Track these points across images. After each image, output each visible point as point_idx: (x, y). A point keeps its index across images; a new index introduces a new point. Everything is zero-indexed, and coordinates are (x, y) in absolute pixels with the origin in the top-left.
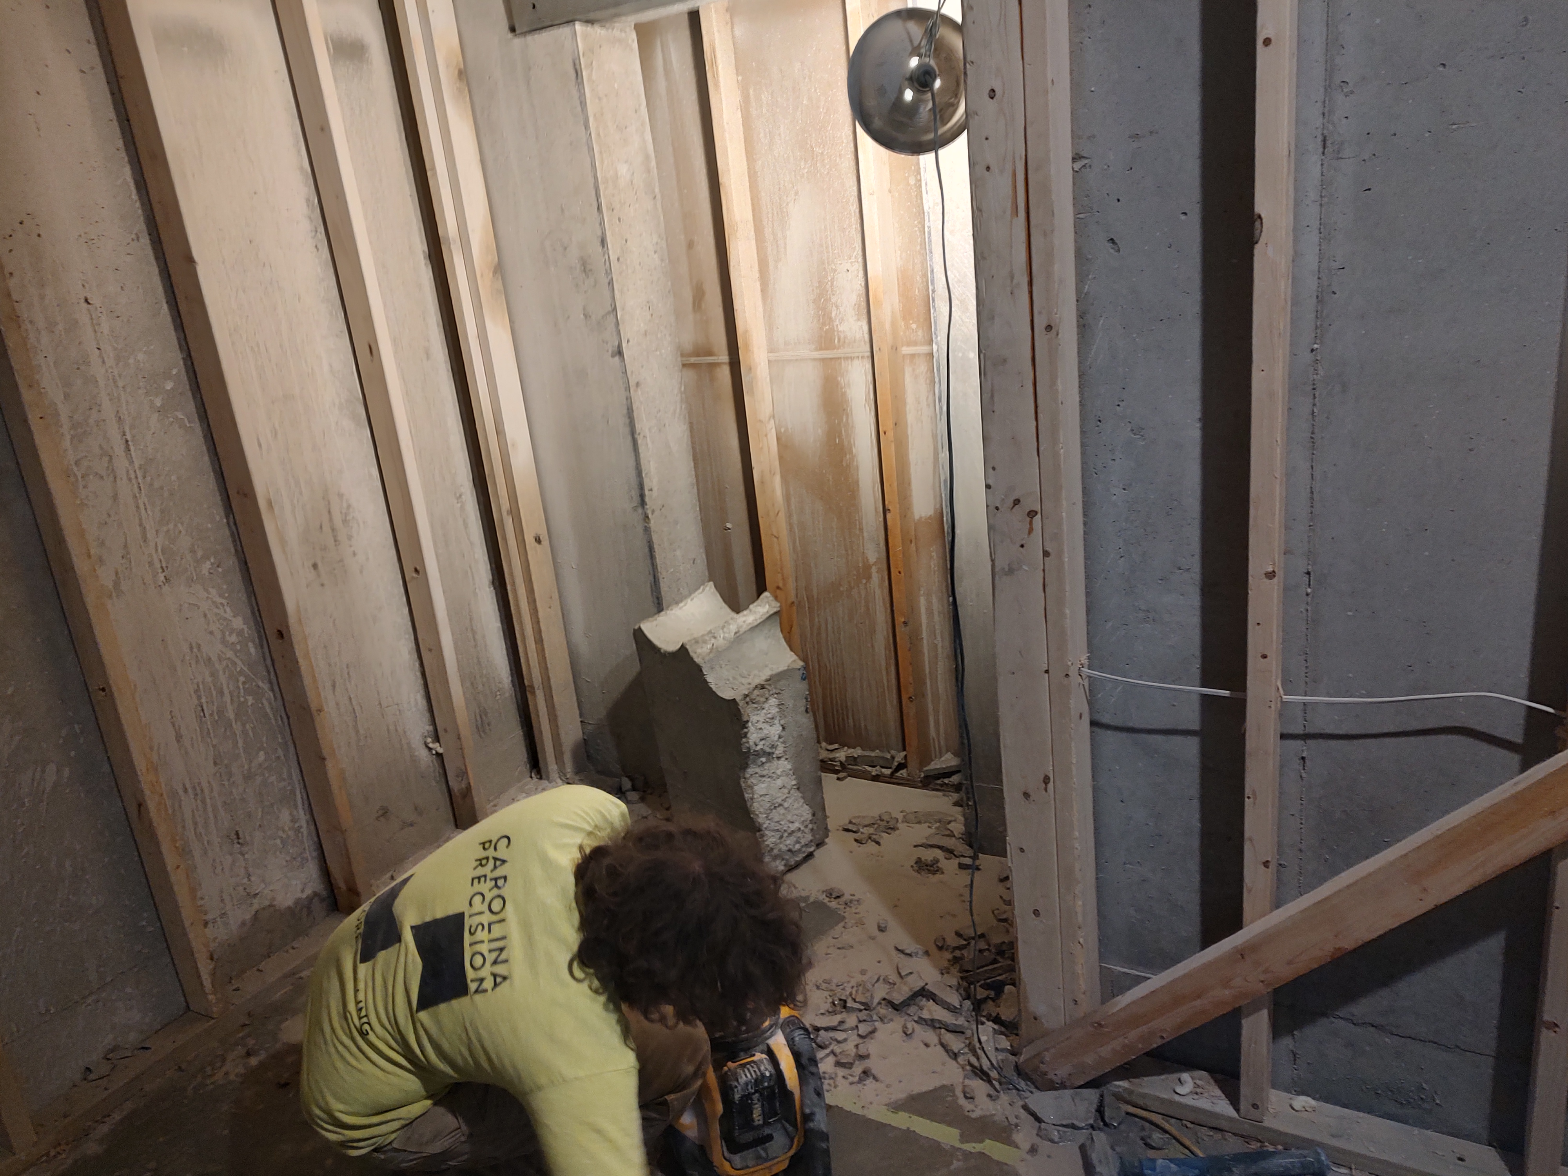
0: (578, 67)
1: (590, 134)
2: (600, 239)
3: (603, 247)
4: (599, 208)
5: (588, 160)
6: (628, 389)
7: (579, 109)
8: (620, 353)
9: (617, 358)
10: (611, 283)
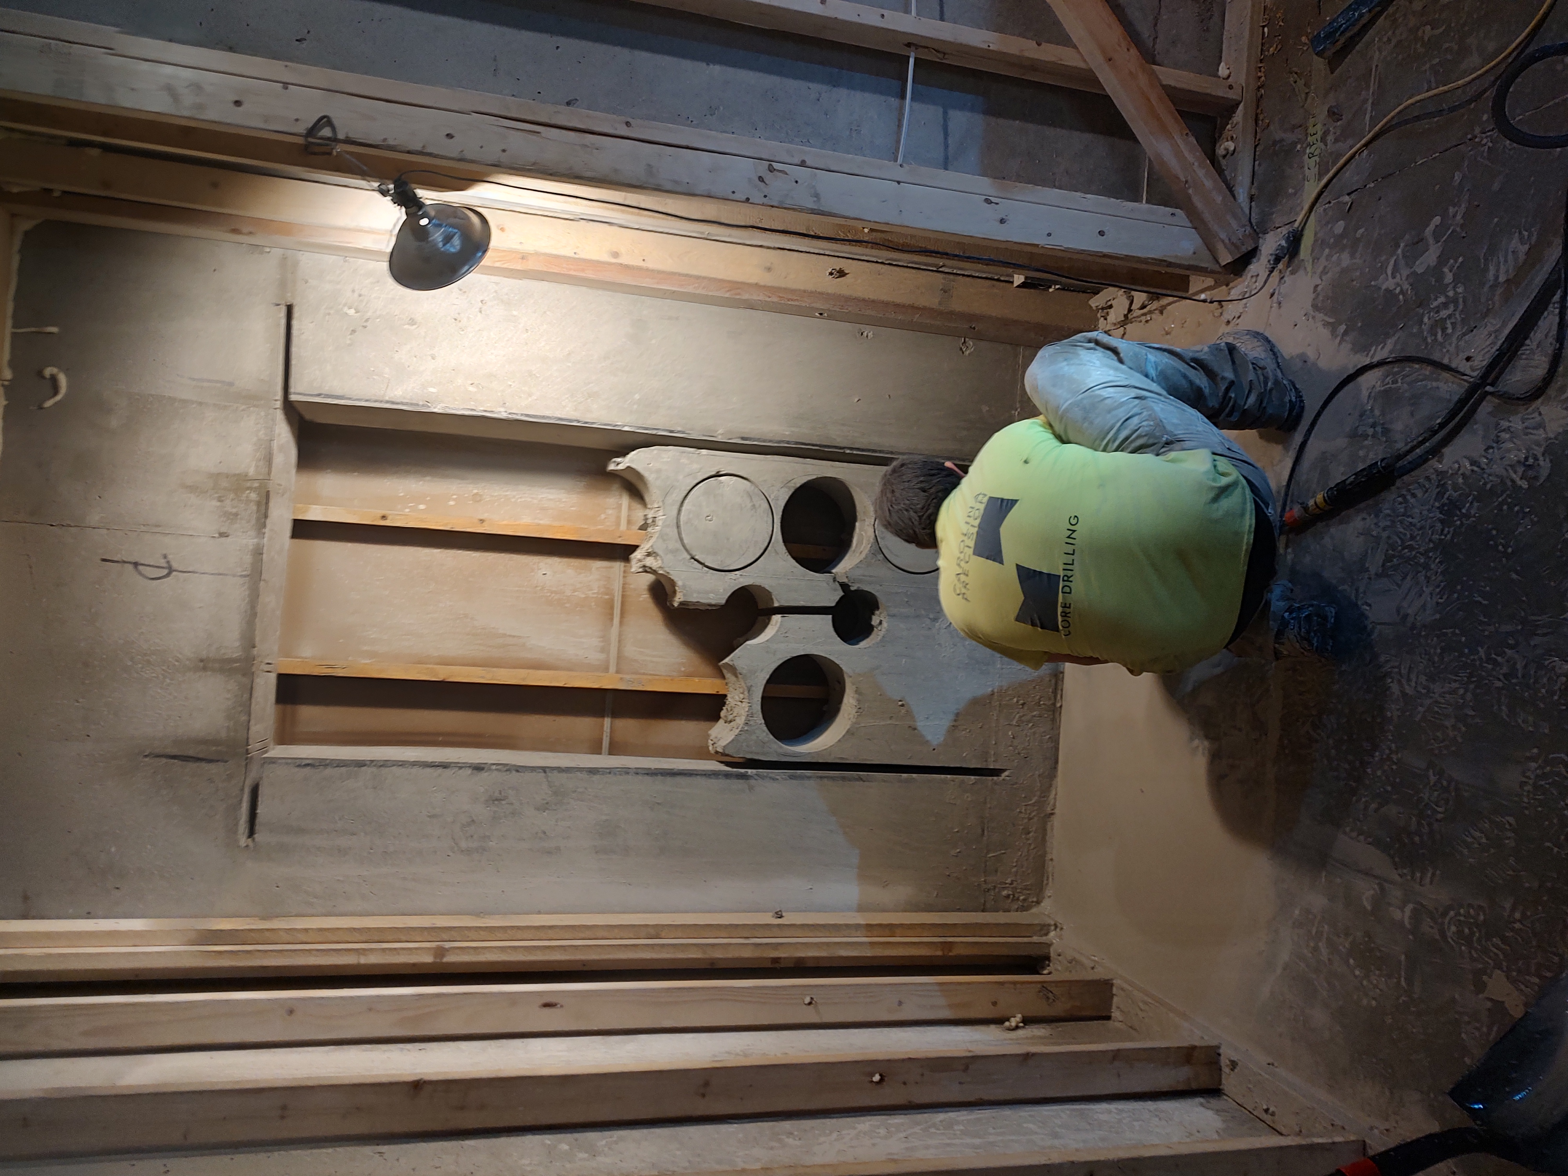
3: (483, 769)
7: (343, 769)
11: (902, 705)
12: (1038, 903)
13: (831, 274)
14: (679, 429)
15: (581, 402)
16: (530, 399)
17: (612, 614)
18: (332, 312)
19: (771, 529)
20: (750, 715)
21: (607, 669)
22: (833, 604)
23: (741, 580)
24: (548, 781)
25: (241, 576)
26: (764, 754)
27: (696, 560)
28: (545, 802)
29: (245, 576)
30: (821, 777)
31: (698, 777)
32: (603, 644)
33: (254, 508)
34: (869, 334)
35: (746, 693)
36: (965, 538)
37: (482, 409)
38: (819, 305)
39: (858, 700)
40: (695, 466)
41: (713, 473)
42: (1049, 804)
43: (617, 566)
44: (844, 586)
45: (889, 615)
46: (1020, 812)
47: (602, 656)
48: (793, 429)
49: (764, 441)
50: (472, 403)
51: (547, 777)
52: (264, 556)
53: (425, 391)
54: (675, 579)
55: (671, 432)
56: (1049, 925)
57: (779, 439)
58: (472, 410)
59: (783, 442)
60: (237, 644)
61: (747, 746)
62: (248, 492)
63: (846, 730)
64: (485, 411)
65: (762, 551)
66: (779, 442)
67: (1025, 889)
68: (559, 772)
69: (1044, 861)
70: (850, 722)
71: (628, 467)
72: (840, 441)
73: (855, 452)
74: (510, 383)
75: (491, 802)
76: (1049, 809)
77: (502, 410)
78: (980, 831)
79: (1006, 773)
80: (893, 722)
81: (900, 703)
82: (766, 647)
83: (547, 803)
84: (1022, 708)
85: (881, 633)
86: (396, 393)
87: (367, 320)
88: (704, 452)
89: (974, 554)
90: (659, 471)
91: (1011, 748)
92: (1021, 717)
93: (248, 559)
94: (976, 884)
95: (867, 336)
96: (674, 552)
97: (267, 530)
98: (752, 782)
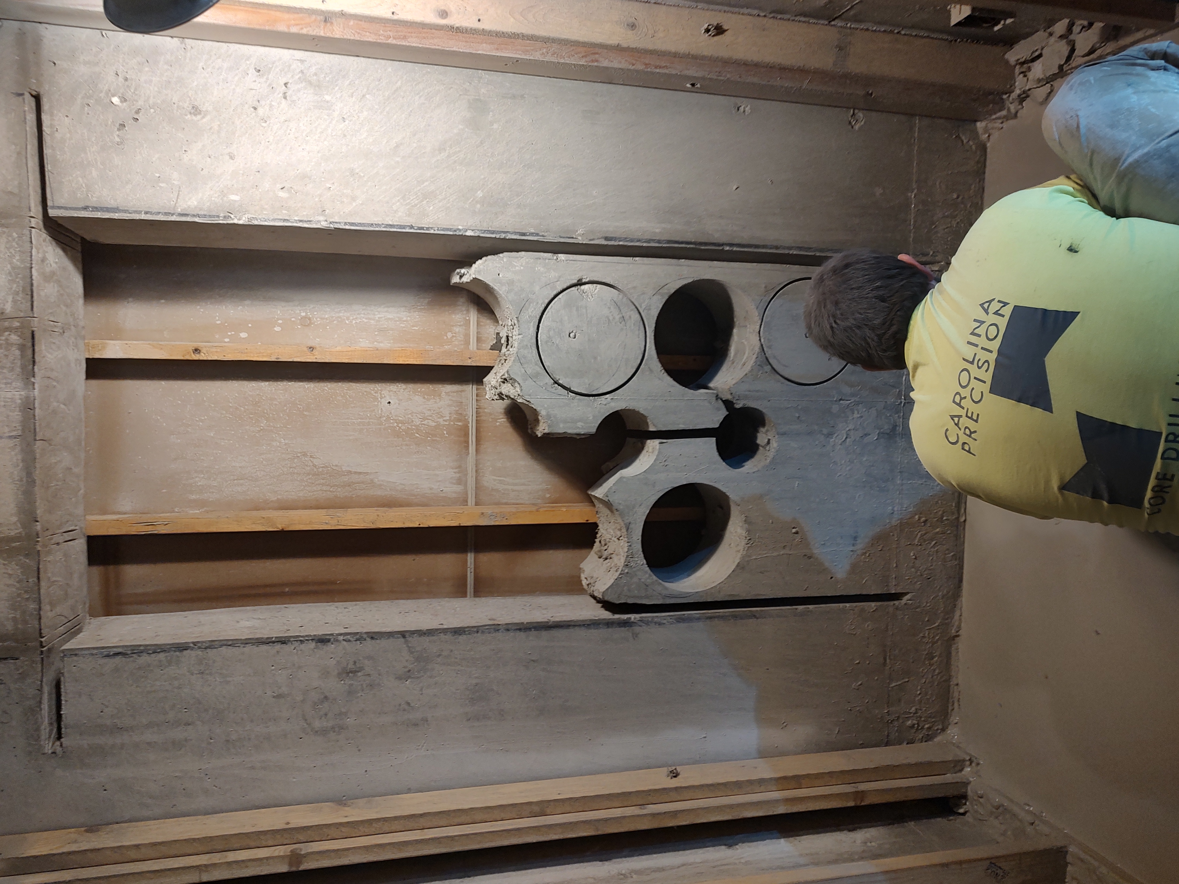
11: (797, 533)
12: (943, 730)
13: (707, 31)
14: (532, 231)
15: (416, 205)
16: (354, 204)
17: (467, 442)
18: (92, 102)
19: (644, 344)
20: (630, 556)
21: (465, 502)
22: (717, 426)
23: (613, 404)
24: (408, 646)
25: (10, 437)
26: (647, 597)
27: (559, 385)
28: (407, 670)
29: (15, 437)
30: (711, 618)
31: (576, 628)
32: (458, 475)
33: (18, 353)
34: (747, 109)
35: (624, 530)
36: (973, 369)
37: (296, 218)
38: (693, 72)
39: (748, 531)
40: (553, 275)
41: (575, 281)
42: (953, 626)
43: (470, 389)
44: (728, 404)
45: (778, 434)
46: (924, 637)
47: (459, 488)
48: (663, 225)
49: (632, 241)
50: (284, 212)
51: (406, 642)
52: (37, 411)
53: (225, 199)
54: (538, 409)
55: (524, 234)
56: (964, 761)
57: (649, 237)
58: (285, 220)
59: (653, 241)
60: (14, 519)
61: (629, 590)
62: (7, 333)
63: (736, 563)
64: (301, 221)
65: (634, 370)
66: (649, 241)
67: (930, 717)
68: (420, 635)
69: (949, 686)
70: (739, 555)
71: (475, 279)
72: (718, 237)
73: (735, 249)
74: (328, 185)
75: (344, 675)
76: (953, 631)
77: (321, 218)
78: (881, 660)
79: (908, 597)
80: (786, 551)
81: (794, 530)
82: (644, 478)
83: (409, 671)
84: (924, 525)
85: (771, 454)
86: (189, 203)
87: (138, 111)
88: (562, 256)
89: (991, 391)
90: (511, 283)
91: (913, 570)
92: (922, 536)
93: (16, 416)
94: (879, 716)
95: (744, 111)
96: (534, 377)
97: (37, 380)
98: (637, 629)
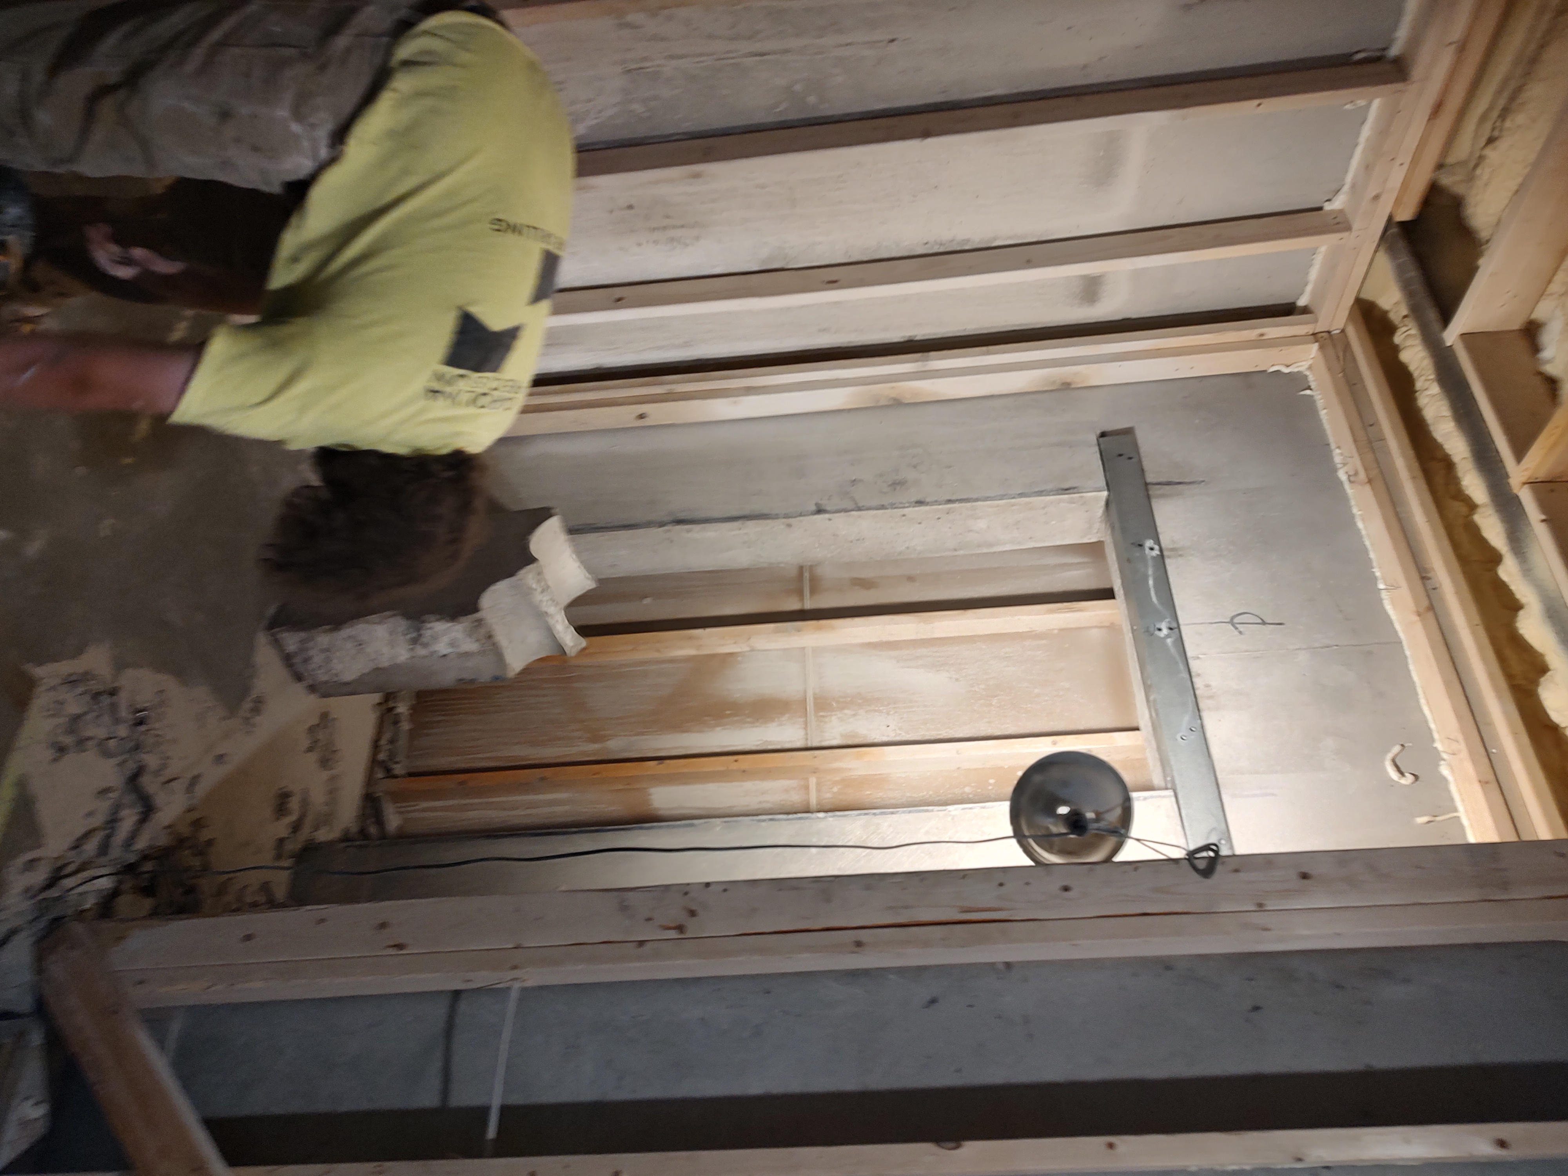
0: (1071, 491)
1: (1014, 498)
2: (923, 500)
3: (916, 502)
4: (949, 501)
5: (992, 494)
6: (786, 516)
7: (1037, 489)
8: (820, 511)
9: (814, 508)
10: (883, 507)
17: (816, 701)
24: (855, 501)
28: (855, 486)
47: (821, 663)
75: (902, 482)
